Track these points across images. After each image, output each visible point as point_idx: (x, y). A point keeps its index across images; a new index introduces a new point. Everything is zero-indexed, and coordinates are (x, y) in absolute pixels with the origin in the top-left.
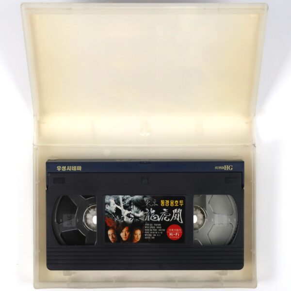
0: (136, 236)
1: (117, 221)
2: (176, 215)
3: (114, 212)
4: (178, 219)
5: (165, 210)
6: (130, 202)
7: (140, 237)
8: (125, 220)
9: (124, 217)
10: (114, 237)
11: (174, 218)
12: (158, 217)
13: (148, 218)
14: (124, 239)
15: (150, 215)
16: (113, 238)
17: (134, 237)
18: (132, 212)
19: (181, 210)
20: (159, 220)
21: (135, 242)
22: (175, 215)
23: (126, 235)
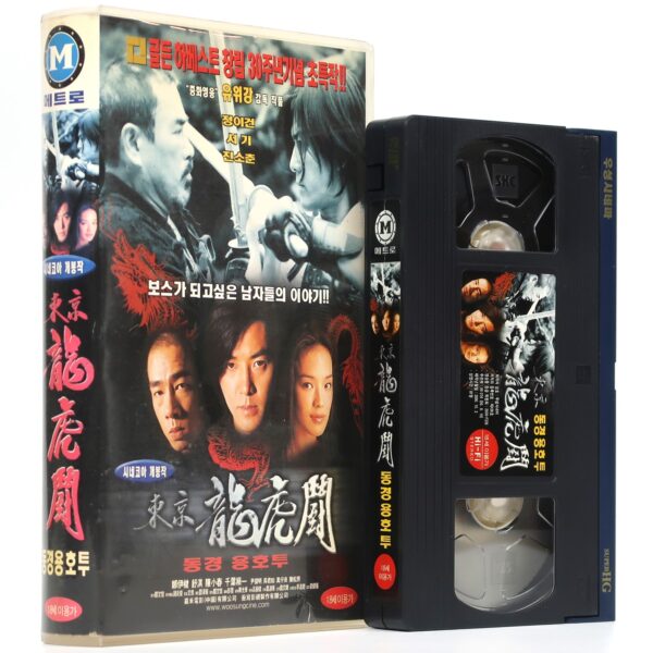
0: (474, 350)
1: (505, 303)
2: (517, 453)
3: (524, 297)
4: (508, 458)
5: (527, 424)
6: (543, 338)
7: (473, 360)
8: (508, 323)
9: (512, 320)
10: (474, 294)
11: (511, 448)
12: (513, 408)
13: (511, 383)
14: (469, 319)
15: (516, 388)
16: (472, 290)
17: (474, 345)
18: (522, 341)
19: (526, 466)
20: (508, 409)
21: (463, 347)
22: (516, 450)
23: (477, 324)
